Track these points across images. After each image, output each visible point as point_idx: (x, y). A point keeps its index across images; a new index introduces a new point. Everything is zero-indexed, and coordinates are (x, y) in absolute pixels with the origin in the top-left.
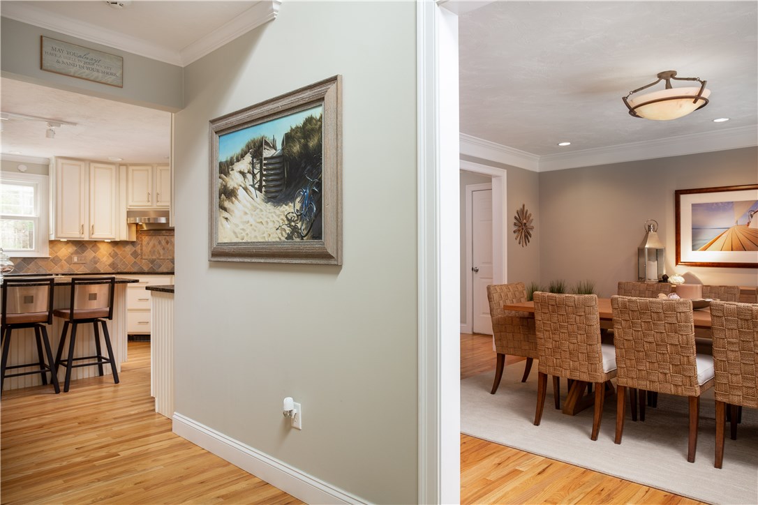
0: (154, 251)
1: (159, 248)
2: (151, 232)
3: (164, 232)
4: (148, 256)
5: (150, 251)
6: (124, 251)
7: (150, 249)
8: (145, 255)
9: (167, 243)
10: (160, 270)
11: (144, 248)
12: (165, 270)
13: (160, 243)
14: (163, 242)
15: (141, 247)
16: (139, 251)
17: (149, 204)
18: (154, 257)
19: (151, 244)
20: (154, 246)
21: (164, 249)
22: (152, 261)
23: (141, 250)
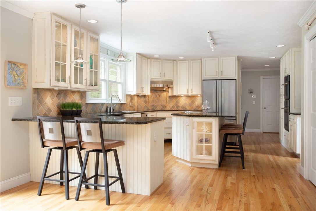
0: (154, 100)
1: (156, 99)
2: (153, 91)
3: (158, 91)
4: (151, 103)
5: (152, 100)
6: (141, 100)
7: (152, 99)
8: (150, 102)
9: (160, 96)
10: (156, 109)
11: (149, 99)
12: (159, 109)
13: (156, 96)
14: (158, 96)
15: (148, 98)
16: (147, 100)
17: (160, 78)
18: (154, 103)
19: (153, 97)
20: (154, 98)
21: (158, 99)
22: (153, 105)
23: (148, 99)
